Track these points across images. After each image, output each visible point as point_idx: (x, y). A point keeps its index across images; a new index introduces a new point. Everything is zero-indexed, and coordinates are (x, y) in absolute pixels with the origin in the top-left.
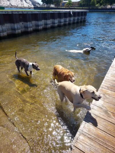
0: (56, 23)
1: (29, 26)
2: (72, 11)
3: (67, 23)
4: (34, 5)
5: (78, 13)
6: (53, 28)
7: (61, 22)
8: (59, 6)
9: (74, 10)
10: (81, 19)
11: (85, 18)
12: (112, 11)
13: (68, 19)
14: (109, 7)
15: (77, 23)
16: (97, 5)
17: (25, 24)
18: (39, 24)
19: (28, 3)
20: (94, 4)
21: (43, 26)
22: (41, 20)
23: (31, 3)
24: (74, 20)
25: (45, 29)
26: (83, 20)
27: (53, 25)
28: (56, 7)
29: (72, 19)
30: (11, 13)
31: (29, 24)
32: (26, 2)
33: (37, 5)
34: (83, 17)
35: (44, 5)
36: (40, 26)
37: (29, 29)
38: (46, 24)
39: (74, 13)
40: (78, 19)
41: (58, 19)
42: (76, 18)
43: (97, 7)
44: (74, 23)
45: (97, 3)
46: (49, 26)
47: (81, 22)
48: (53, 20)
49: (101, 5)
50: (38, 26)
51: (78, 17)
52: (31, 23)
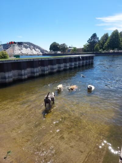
0: (68, 66)
1: (45, 70)
2: (81, 56)
3: (77, 65)
4: (42, 52)
5: (86, 57)
6: (65, 70)
7: (72, 65)
8: (65, 52)
9: (82, 55)
10: (89, 62)
11: (92, 61)
12: (115, 55)
13: (77, 63)
14: (111, 51)
15: (86, 65)
16: (100, 50)
17: (43, 68)
18: (54, 67)
19: (37, 51)
20: (97, 50)
21: (57, 69)
22: (55, 64)
23: (40, 51)
24: (83, 63)
25: (59, 72)
26: (91, 63)
27: (65, 68)
28: (63, 53)
29: (81, 62)
30: (33, 60)
31: (46, 68)
32: (36, 51)
33: (45, 52)
34: (91, 61)
35: (52, 52)
36: (55, 69)
37: (46, 72)
38: (60, 67)
39: (83, 58)
40: (86, 62)
41: (69, 63)
42: (85, 62)
43: (101, 52)
44: (83, 66)
45: (100, 49)
46: (62, 69)
47: (89, 64)
48: (65, 64)
49: (104, 50)
50: (53, 69)
51: (86, 61)
52: (48, 67)
